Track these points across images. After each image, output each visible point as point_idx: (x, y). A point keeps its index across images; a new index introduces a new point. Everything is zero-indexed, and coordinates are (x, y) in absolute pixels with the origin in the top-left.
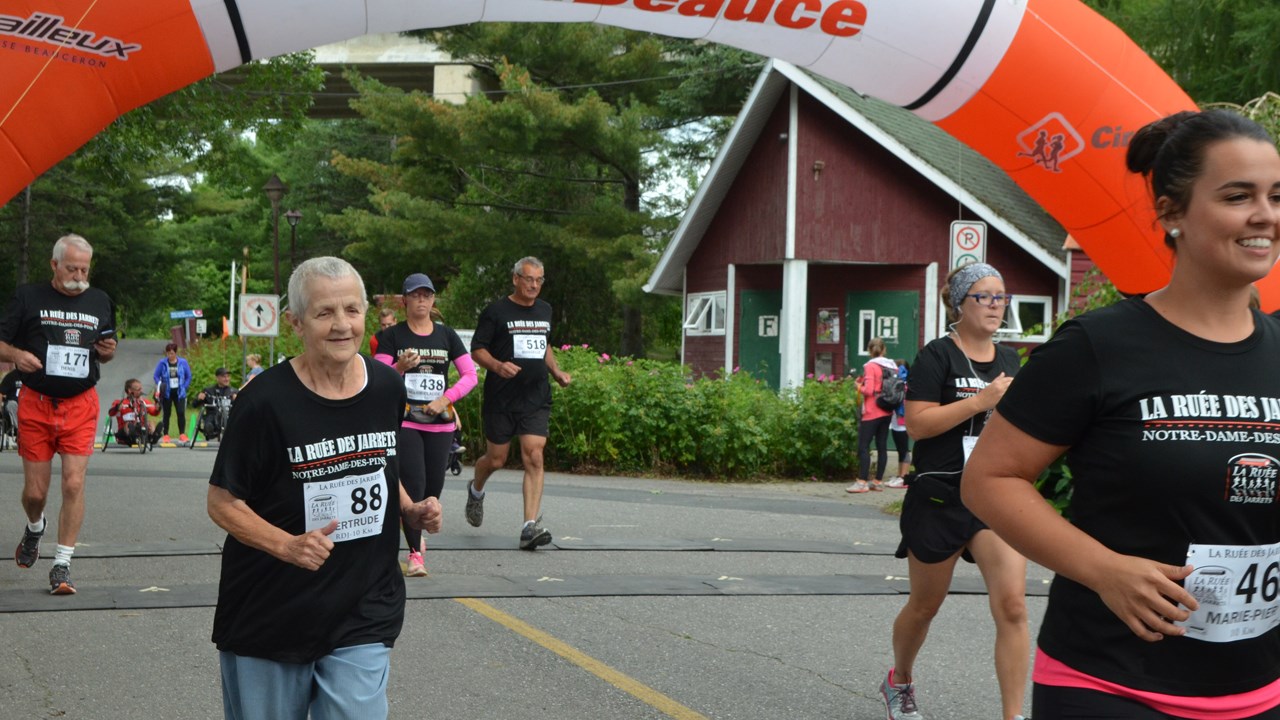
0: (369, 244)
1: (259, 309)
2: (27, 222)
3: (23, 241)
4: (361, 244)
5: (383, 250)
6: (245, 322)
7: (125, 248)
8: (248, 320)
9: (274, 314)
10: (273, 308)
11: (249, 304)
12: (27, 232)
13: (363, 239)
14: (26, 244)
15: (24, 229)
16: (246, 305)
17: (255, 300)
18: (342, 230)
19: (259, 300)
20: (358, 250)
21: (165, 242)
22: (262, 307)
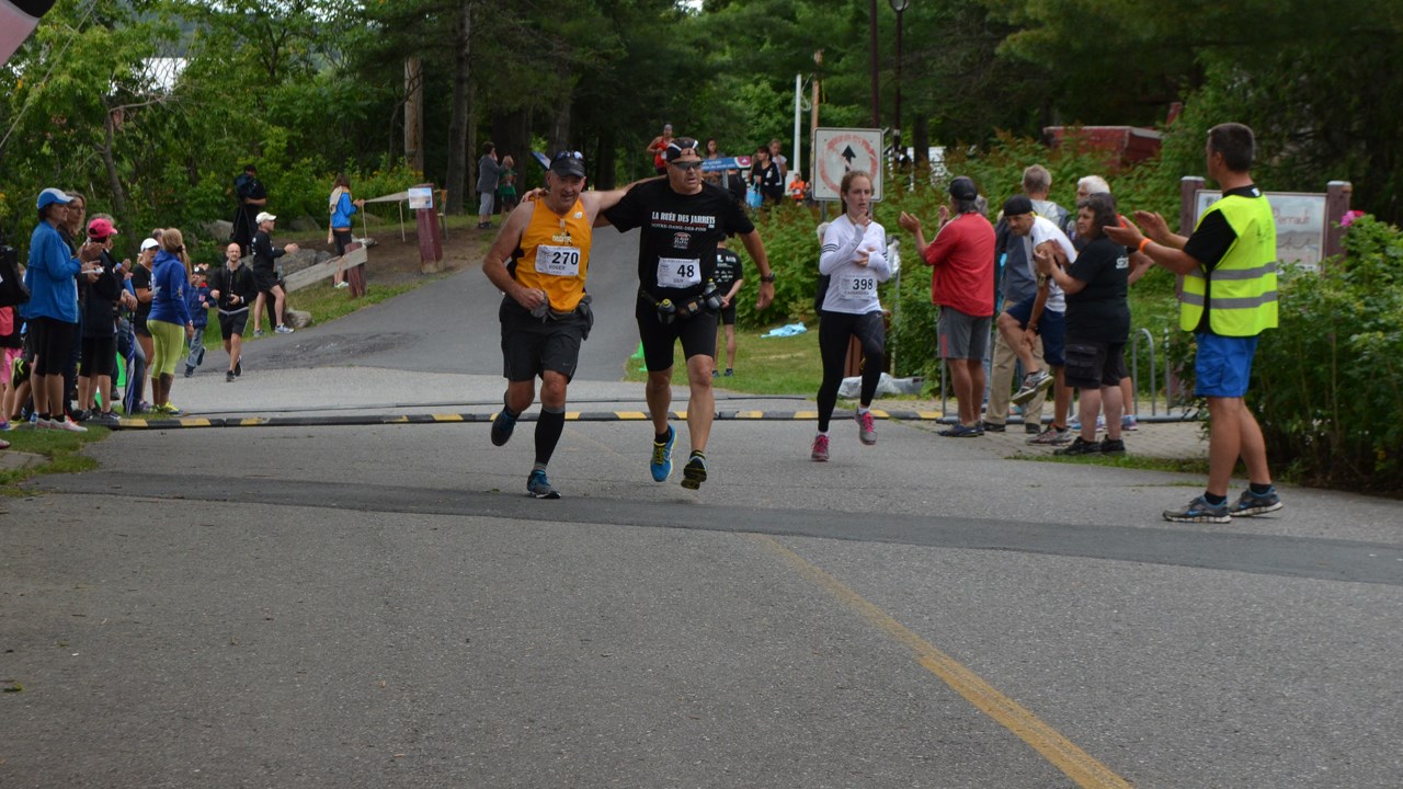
0: (1050, 33)
1: (849, 154)
2: (468, 14)
3: (461, 45)
4: (1034, 32)
5: (1077, 45)
6: (824, 177)
7: (626, 54)
8: (829, 173)
9: (874, 163)
10: (872, 152)
11: (831, 146)
12: (467, 30)
13: (1037, 24)
14: (467, 50)
15: (462, 26)
16: (826, 147)
17: (841, 139)
18: (998, 9)
19: (848, 137)
20: (1029, 44)
21: (691, 44)
22: (854, 150)
